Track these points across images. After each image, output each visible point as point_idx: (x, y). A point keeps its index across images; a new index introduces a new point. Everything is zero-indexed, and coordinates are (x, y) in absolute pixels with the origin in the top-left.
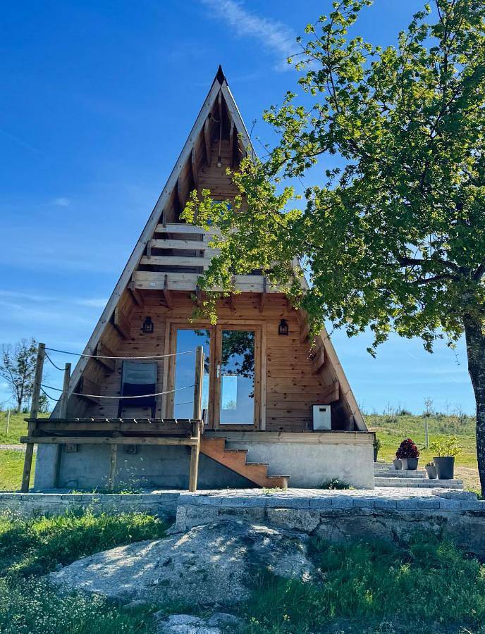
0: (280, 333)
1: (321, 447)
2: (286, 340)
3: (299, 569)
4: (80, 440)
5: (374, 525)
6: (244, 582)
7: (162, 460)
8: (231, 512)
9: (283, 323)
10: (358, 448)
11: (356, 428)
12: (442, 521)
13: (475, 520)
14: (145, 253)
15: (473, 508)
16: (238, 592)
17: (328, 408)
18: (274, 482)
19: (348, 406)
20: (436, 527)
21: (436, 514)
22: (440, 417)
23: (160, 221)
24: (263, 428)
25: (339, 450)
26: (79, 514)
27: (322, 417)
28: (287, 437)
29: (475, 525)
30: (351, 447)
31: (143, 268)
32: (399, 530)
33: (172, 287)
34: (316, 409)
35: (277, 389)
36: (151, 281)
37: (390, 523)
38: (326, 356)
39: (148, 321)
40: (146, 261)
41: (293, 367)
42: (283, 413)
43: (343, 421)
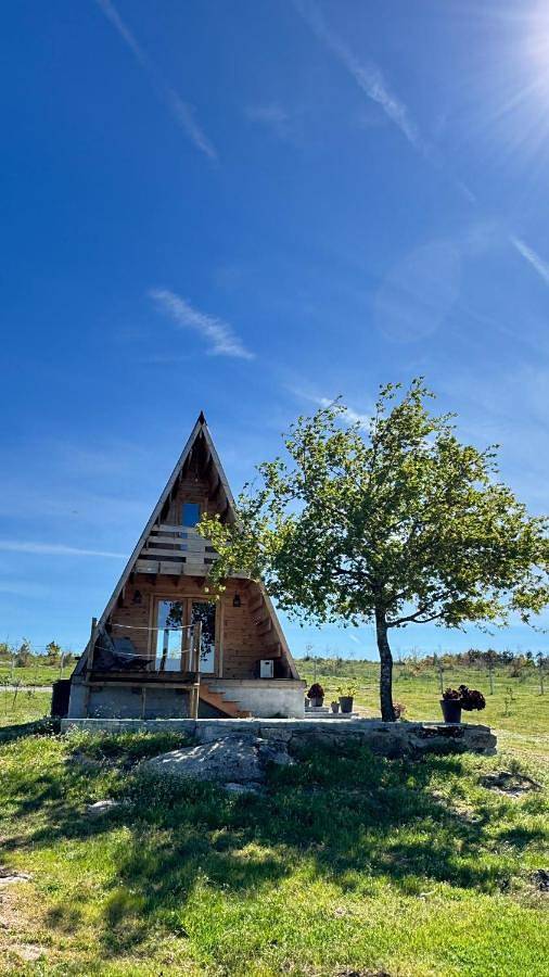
0: (235, 605)
1: (270, 690)
2: (239, 610)
3: (285, 760)
4: (102, 683)
5: (323, 738)
6: (259, 767)
7: (160, 698)
8: (239, 731)
9: (237, 598)
10: (295, 691)
11: (292, 677)
12: (362, 734)
13: (380, 734)
14: (145, 546)
15: (379, 727)
16: (257, 773)
17: (271, 662)
18: (244, 714)
19: (286, 661)
20: (358, 738)
21: (357, 731)
22: (319, 661)
23: (156, 523)
24: (221, 676)
25: (282, 692)
26: (134, 731)
27: (266, 668)
28: (246, 683)
29: (380, 737)
30: (290, 690)
31: (142, 557)
32: (337, 740)
33: (162, 572)
34: (263, 663)
35: (231, 647)
36: (148, 567)
37: (332, 736)
38: (272, 625)
39: (138, 594)
40: (145, 553)
41: (243, 630)
42: (236, 665)
43: (282, 671)
